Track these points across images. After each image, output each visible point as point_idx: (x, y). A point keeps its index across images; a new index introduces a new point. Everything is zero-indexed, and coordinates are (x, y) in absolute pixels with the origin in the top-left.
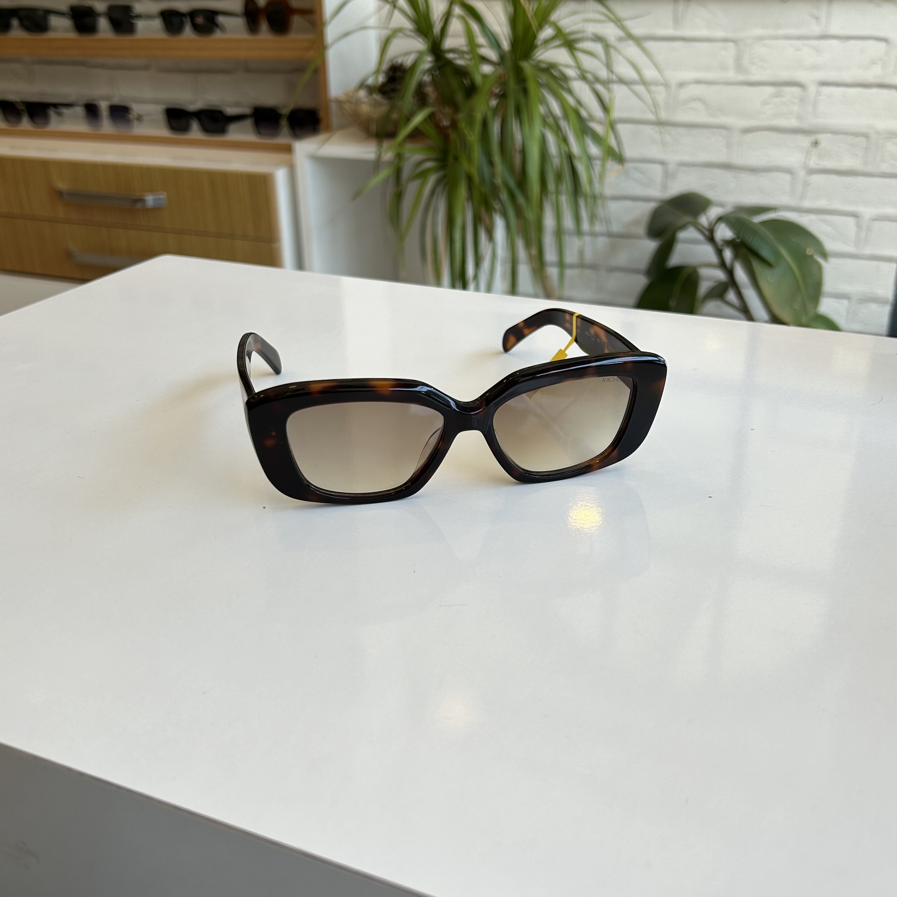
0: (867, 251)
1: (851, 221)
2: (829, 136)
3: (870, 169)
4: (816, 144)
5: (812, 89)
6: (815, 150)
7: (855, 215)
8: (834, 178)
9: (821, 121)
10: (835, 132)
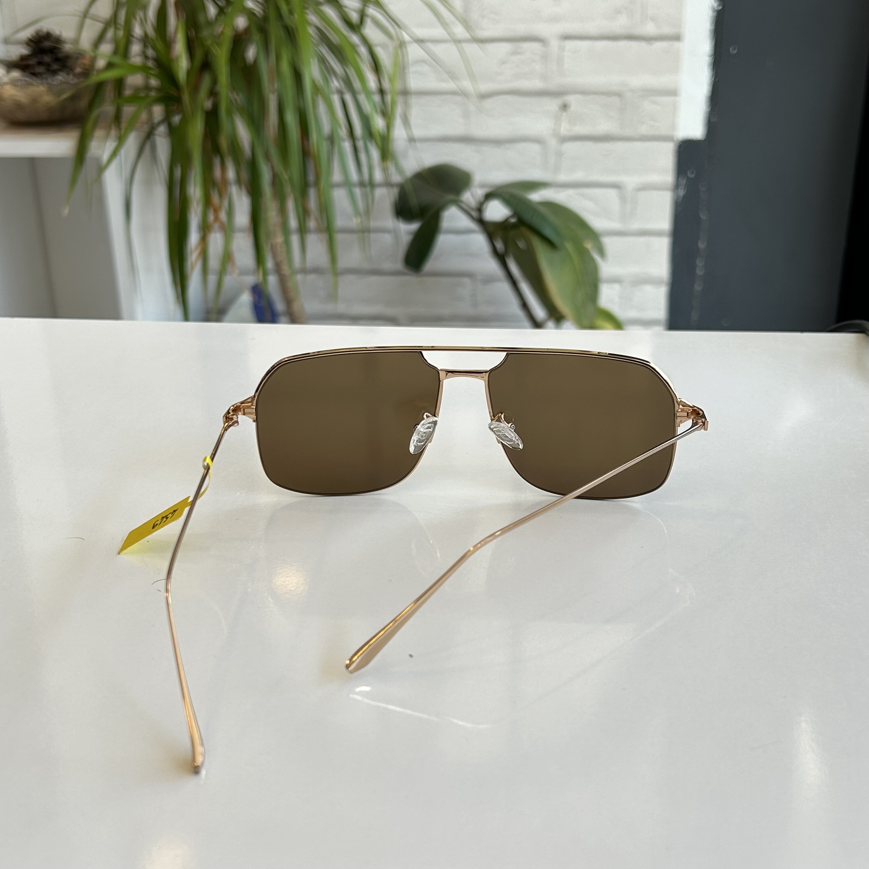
0: (636, 225)
1: (612, 193)
2: (579, 96)
3: (628, 132)
4: (565, 107)
5: (554, 44)
6: (564, 114)
7: (616, 186)
8: (589, 145)
9: (569, 80)
10: (584, 92)
